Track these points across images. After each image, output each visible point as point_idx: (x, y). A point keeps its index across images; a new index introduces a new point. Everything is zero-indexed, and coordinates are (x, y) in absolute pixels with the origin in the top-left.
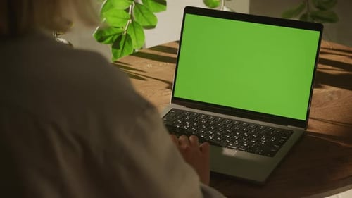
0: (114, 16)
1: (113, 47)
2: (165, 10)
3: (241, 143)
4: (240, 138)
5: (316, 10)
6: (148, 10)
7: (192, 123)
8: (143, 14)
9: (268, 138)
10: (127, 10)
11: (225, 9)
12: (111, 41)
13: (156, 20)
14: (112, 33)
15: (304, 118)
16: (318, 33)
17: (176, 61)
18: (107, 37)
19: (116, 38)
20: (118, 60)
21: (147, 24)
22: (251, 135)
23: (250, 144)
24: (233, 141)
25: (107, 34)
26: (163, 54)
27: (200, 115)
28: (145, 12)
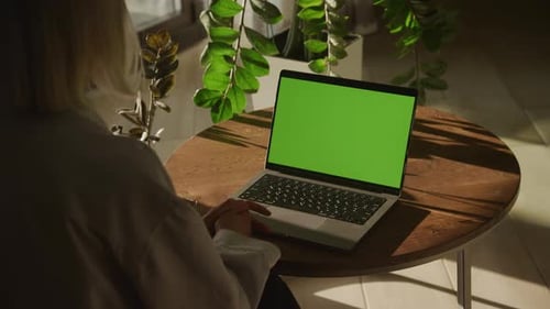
0: (214, 80)
1: (212, 111)
2: (267, 73)
3: (332, 211)
4: (332, 205)
5: (425, 76)
6: (249, 73)
7: (284, 189)
8: (244, 78)
9: (360, 205)
10: (228, 74)
11: (332, 75)
12: (211, 105)
13: (258, 84)
14: (212, 97)
15: (398, 186)
16: (413, 99)
17: (271, 126)
18: (207, 101)
19: (215, 102)
20: (217, 124)
21: (247, 88)
22: (343, 202)
23: (341, 211)
24: (324, 209)
25: (207, 98)
26: (263, 119)
27: (293, 181)
28: (247, 76)
